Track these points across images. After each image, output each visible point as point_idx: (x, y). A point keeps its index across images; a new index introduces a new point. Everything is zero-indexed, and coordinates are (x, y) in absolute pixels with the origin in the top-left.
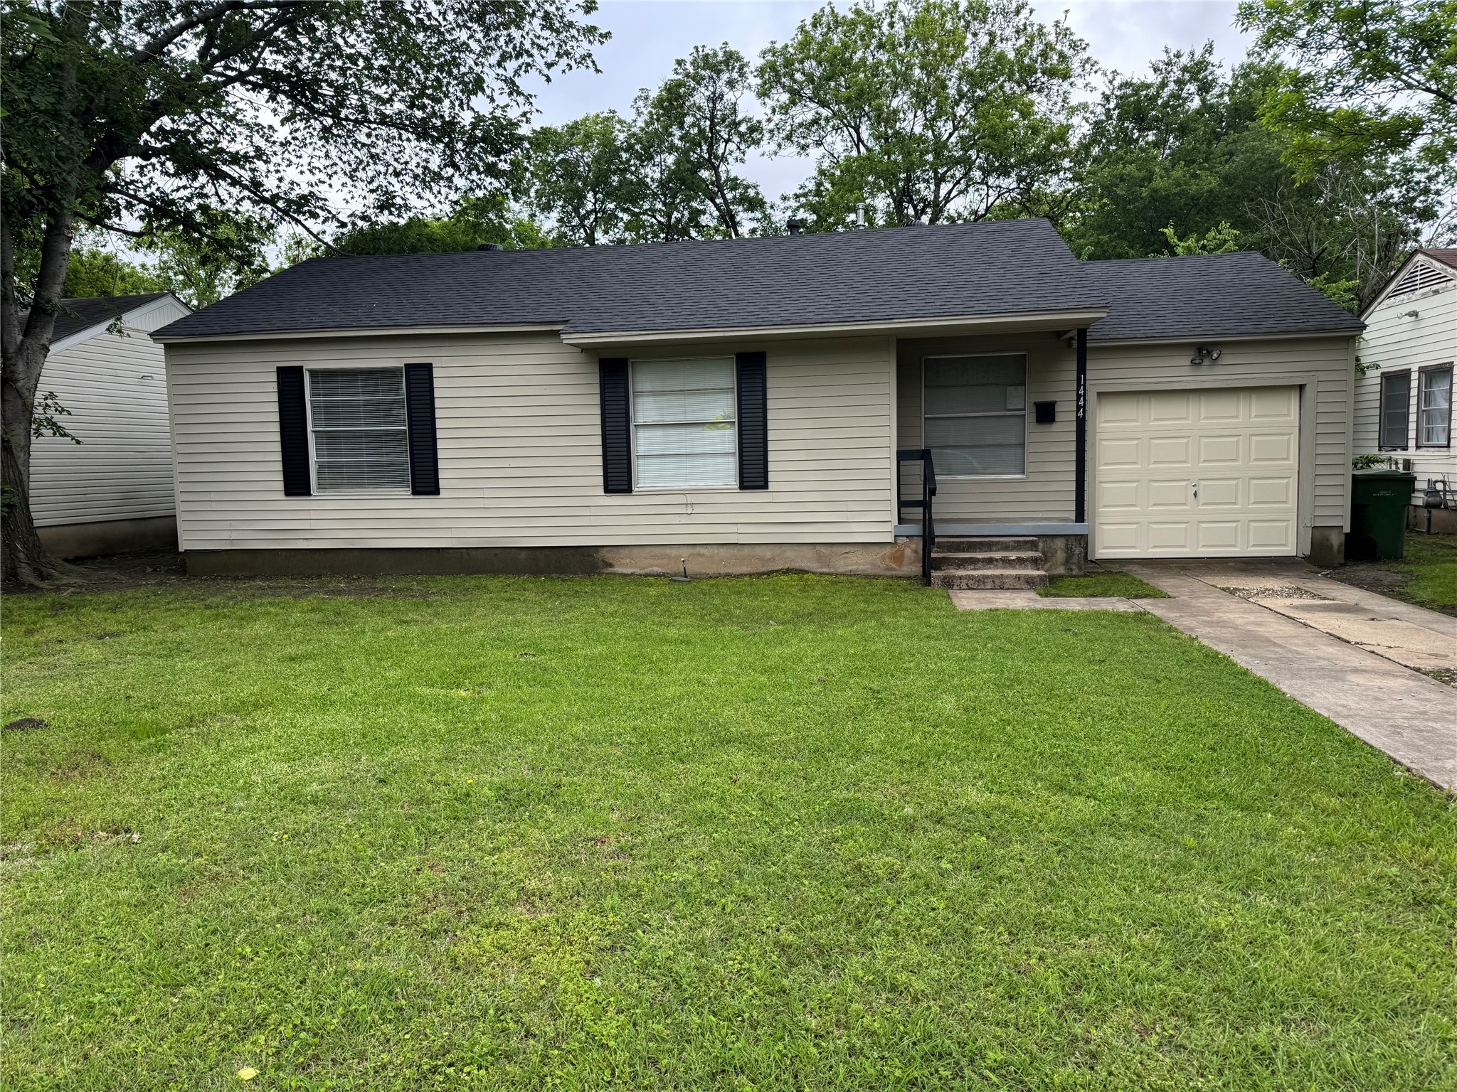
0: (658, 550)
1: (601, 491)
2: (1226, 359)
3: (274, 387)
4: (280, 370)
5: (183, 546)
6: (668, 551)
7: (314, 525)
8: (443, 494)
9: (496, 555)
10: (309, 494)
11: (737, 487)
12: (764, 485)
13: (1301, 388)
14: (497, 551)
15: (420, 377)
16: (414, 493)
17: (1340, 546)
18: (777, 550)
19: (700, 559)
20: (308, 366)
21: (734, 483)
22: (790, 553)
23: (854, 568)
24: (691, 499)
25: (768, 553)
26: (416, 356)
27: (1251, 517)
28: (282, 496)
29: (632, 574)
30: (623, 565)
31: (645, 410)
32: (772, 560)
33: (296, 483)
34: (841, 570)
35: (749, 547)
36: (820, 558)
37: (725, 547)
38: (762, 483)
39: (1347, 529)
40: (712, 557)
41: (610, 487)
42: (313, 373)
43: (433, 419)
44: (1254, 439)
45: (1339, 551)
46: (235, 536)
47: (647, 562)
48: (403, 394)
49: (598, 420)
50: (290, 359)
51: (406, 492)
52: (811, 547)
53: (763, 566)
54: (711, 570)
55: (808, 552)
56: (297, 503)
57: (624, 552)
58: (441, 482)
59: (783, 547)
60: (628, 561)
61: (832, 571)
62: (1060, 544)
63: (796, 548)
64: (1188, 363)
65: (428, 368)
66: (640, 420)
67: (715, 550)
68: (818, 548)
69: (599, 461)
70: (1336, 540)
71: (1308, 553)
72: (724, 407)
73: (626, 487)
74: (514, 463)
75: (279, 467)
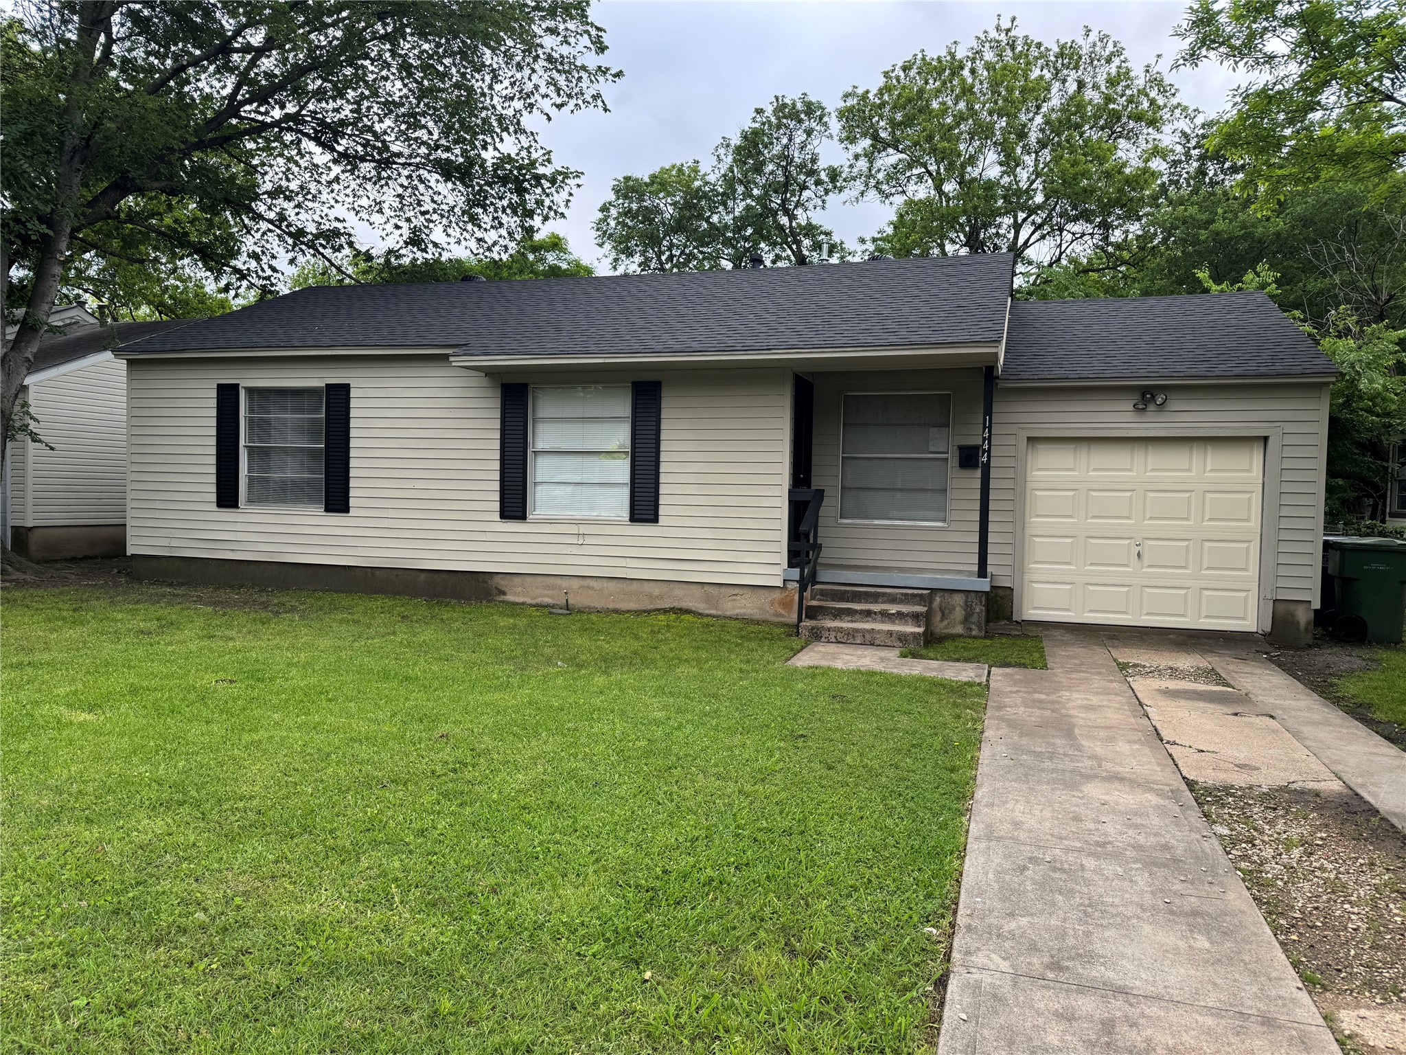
0: (550, 580)
1: (497, 517)
2: (1175, 405)
3: (213, 403)
4: (220, 387)
5: (130, 551)
6: (559, 581)
7: (239, 537)
8: (352, 512)
9: (397, 576)
10: (236, 506)
11: (628, 519)
12: (654, 519)
13: (1266, 439)
14: (399, 572)
15: (338, 397)
16: (327, 510)
17: (1308, 623)
18: (665, 587)
19: (591, 592)
20: (244, 383)
21: (625, 514)
22: (678, 591)
23: (742, 611)
24: (583, 529)
25: (656, 590)
26: (335, 376)
27: (1204, 584)
28: (214, 507)
29: (523, 604)
30: (515, 594)
31: (544, 437)
32: (660, 597)
33: (227, 497)
34: (728, 613)
35: (639, 582)
36: (708, 599)
37: (615, 582)
38: (652, 517)
39: (1317, 605)
40: (601, 590)
41: (506, 513)
42: (250, 391)
43: (347, 439)
44: (1209, 495)
45: (1307, 629)
46: (174, 543)
47: (539, 591)
48: (321, 414)
49: (497, 445)
50: (228, 376)
51: (319, 510)
52: (700, 586)
53: (651, 603)
54: (599, 604)
55: (696, 591)
56: (227, 515)
57: (518, 580)
58: (351, 501)
59: (672, 585)
60: (520, 589)
61: (719, 613)
62: (958, 600)
63: (684, 586)
64: (1132, 408)
65: (346, 388)
66: (540, 445)
67: (605, 583)
68: (706, 588)
69: (497, 486)
70: (1303, 617)
71: (1268, 629)
72: (619, 436)
73: (520, 514)
74: (418, 484)
75: (213, 479)
